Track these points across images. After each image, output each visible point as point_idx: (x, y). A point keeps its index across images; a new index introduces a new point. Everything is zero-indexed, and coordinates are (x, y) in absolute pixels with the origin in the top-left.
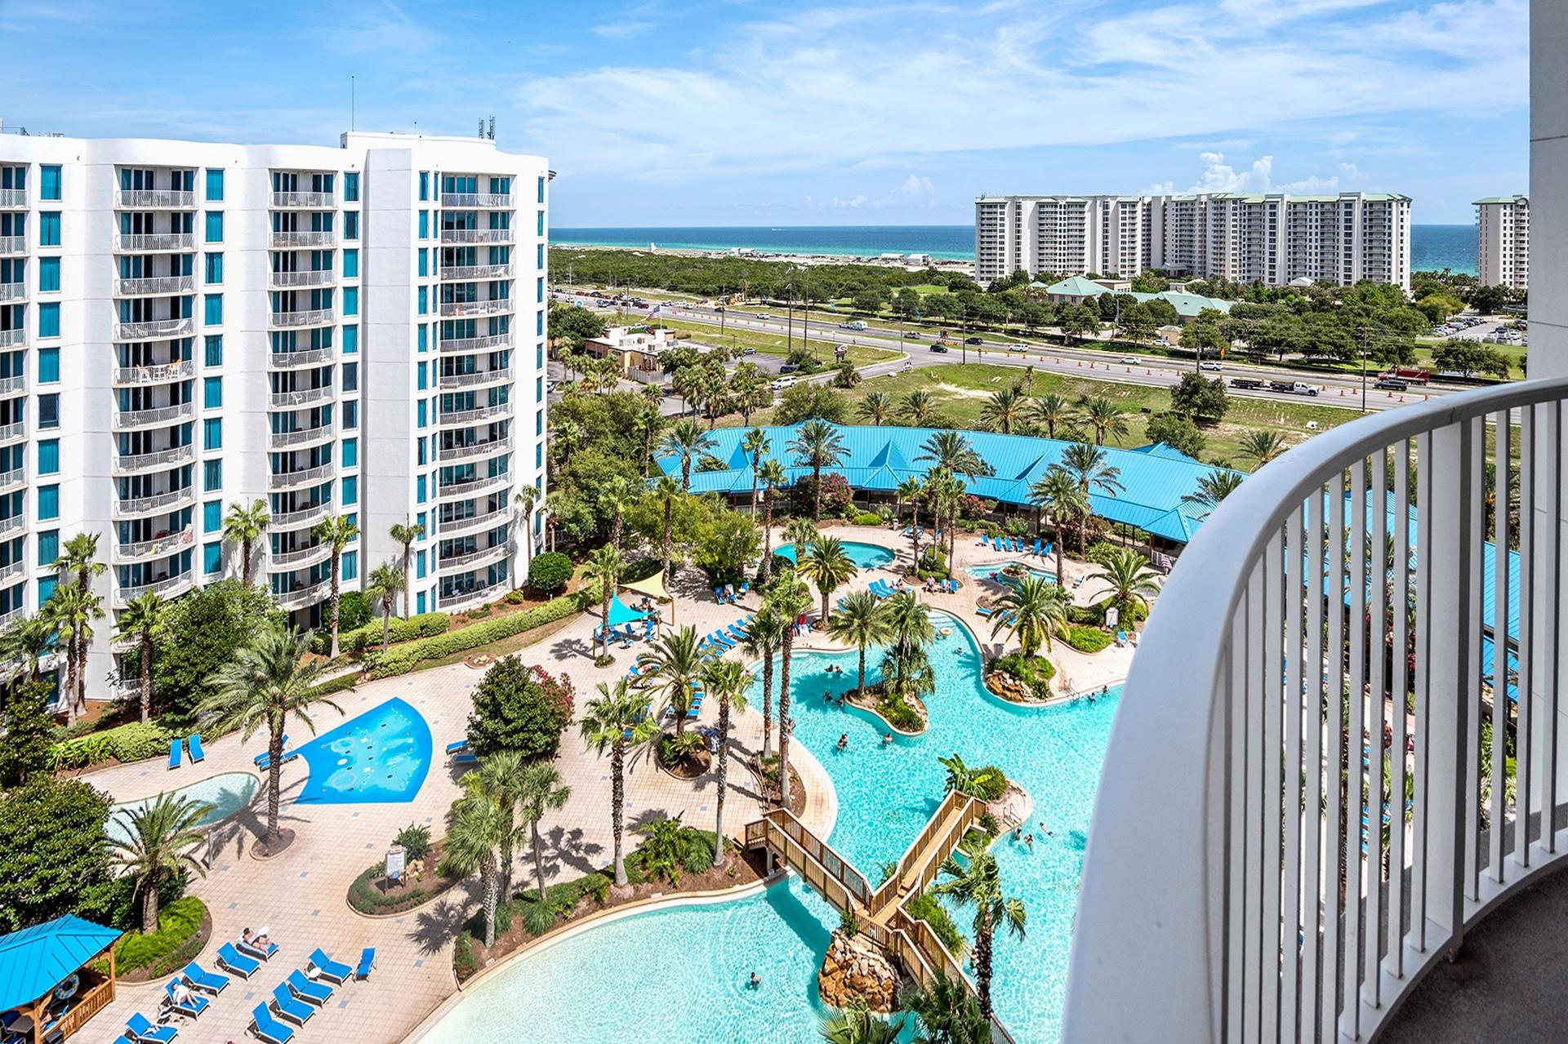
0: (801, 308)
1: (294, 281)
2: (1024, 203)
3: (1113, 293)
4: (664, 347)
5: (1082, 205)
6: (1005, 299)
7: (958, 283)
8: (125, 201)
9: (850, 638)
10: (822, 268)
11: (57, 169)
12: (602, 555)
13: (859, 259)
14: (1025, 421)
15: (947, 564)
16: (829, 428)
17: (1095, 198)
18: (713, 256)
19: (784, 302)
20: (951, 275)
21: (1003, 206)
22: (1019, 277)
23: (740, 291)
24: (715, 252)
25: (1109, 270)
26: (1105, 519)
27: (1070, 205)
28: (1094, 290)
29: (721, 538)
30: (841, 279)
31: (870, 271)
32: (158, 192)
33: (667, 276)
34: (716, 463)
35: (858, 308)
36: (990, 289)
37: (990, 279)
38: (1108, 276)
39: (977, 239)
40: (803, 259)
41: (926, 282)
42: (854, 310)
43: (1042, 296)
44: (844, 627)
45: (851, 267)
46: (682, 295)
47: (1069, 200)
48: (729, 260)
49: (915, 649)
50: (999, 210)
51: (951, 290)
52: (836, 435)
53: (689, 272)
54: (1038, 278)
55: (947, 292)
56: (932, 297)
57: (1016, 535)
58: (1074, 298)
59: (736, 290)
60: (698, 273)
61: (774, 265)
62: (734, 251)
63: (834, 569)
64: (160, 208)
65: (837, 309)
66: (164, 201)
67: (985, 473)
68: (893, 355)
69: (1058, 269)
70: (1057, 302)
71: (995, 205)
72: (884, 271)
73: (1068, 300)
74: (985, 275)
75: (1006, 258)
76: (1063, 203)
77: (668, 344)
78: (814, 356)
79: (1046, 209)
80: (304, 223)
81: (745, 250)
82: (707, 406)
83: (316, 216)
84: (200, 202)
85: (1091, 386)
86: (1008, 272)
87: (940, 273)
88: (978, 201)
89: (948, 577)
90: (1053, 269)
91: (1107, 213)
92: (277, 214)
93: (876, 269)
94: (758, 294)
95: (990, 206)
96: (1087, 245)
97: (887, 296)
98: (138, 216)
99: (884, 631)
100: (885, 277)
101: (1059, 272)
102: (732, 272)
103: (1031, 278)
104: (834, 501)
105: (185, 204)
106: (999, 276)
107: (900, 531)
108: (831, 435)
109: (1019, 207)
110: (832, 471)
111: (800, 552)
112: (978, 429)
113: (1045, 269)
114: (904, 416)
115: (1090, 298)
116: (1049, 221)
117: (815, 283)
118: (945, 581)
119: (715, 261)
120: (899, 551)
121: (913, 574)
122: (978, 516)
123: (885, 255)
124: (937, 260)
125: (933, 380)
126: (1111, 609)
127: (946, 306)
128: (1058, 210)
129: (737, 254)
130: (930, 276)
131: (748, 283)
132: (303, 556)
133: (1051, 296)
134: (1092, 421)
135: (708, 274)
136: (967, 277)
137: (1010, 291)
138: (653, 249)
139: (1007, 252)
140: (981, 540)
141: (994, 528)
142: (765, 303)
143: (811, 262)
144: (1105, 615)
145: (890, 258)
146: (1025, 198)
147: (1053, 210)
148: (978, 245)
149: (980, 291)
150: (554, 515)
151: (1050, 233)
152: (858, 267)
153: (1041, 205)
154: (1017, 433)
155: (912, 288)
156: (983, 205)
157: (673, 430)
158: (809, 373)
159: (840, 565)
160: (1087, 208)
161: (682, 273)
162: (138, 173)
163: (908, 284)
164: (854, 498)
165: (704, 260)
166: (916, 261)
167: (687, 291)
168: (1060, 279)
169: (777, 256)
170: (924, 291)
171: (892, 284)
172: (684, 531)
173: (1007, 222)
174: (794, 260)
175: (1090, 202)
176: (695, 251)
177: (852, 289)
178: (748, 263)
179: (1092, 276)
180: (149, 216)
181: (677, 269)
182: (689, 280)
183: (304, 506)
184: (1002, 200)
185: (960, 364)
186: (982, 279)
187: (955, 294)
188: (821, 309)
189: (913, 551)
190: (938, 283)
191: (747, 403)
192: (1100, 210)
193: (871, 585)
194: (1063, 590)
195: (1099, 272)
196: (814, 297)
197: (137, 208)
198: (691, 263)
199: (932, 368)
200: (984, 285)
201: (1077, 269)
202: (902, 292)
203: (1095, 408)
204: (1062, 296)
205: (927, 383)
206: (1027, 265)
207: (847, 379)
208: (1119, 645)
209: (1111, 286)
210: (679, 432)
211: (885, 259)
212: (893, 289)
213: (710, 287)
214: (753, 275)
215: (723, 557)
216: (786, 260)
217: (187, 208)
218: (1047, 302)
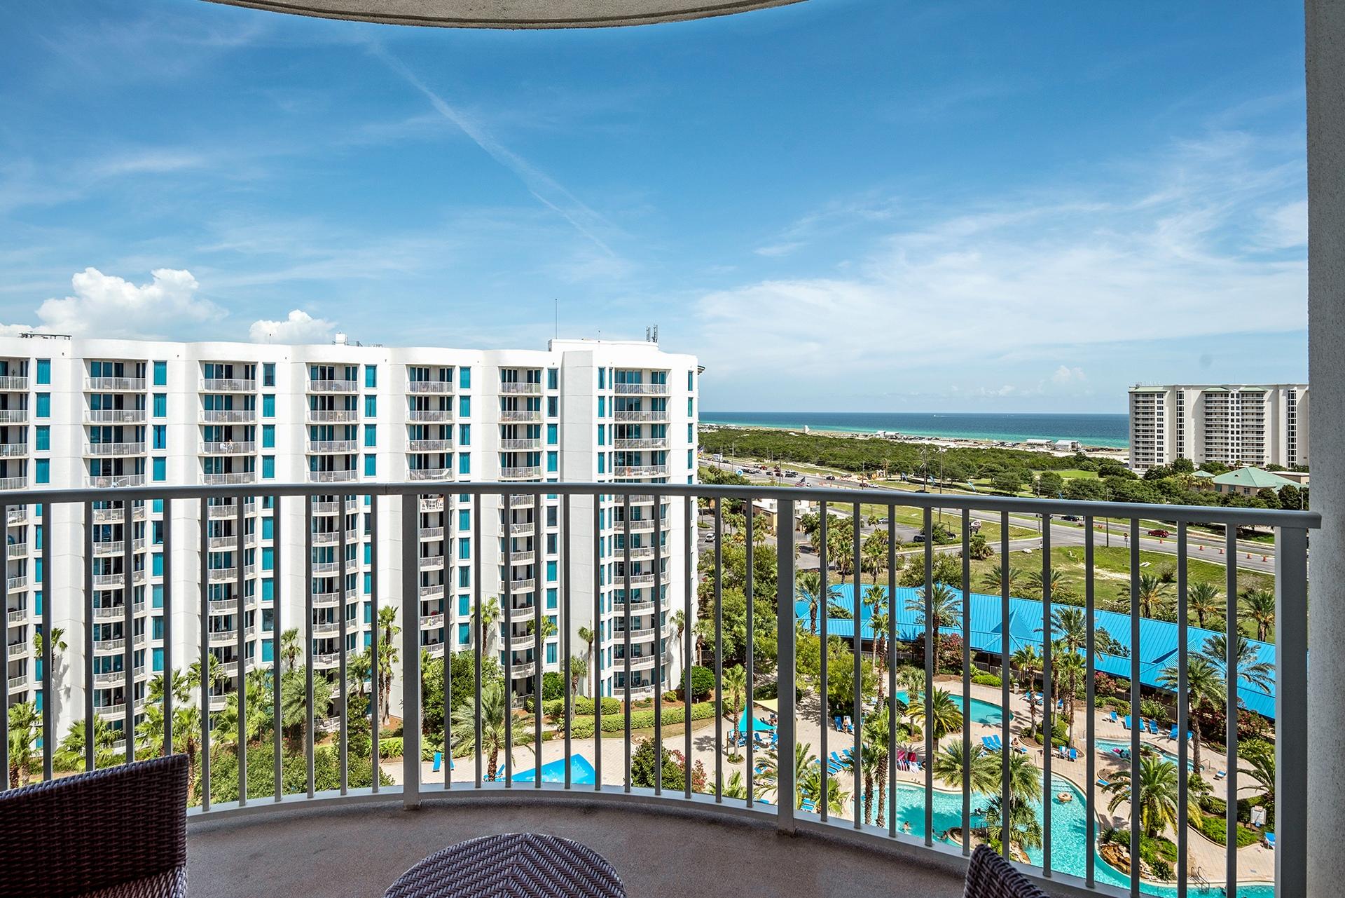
0: (938, 485)
1: (515, 446)
2: (1186, 392)
3: (1297, 486)
4: (808, 511)
5: (1261, 394)
6: (1160, 486)
7: (1107, 469)
8: (413, 389)
9: (952, 780)
10: (964, 451)
11: (374, 367)
12: (733, 674)
13: (1003, 444)
14: (1170, 607)
15: (1068, 733)
16: (948, 593)
17: (1277, 388)
18: (860, 438)
19: (922, 480)
20: (1101, 461)
21: (1161, 395)
22: (1181, 465)
23: (881, 468)
24: (861, 434)
25: (1296, 462)
26: (1260, 716)
27: (1243, 394)
28: (1275, 482)
29: (839, 675)
30: (981, 461)
31: (1012, 455)
32: (432, 383)
33: (817, 453)
34: (842, 612)
35: (997, 488)
36: (1146, 476)
37: (1147, 466)
38: (1294, 467)
39: (1132, 427)
40: (946, 442)
41: (1073, 467)
42: (992, 490)
43: (1208, 486)
44: (945, 770)
45: (992, 450)
46: (829, 469)
47: (1242, 389)
48: (874, 441)
49: (1020, 804)
50: (1156, 399)
51: (1101, 475)
52: (953, 600)
53: (836, 450)
54: (1203, 467)
55: (1097, 478)
56: (1075, 481)
57: (1150, 717)
58: (1247, 490)
59: (878, 467)
60: (845, 451)
61: (916, 446)
62: (880, 434)
63: (944, 717)
64: (432, 393)
65: (974, 488)
66: (434, 388)
67: (1116, 653)
68: (1030, 533)
69: (1230, 459)
70: (1225, 493)
71: (1152, 394)
72: (1027, 455)
73: (1238, 490)
74: (1141, 463)
75: (1166, 446)
76: (1236, 392)
77: (811, 510)
78: (946, 528)
79: (1214, 399)
80: (522, 404)
81: (889, 433)
82: (839, 563)
83: (529, 399)
84: (456, 390)
85: (1260, 580)
86: (1168, 460)
87: (1089, 459)
88: (1132, 390)
89: (1067, 745)
90: (1224, 459)
91: (1293, 403)
92: (504, 398)
93: (1019, 453)
94: (898, 471)
95: (1146, 395)
96: (1268, 435)
97: (1027, 479)
98: (420, 398)
99: (989, 781)
100: (1028, 460)
101: (1231, 462)
102: (875, 452)
103: (1196, 466)
104: (953, 658)
105: (448, 391)
106: (1157, 464)
107: (1021, 695)
108: (950, 598)
109: (1181, 396)
110: (952, 631)
111: (913, 697)
112: (1112, 610)
113: (1213, 459)
114: (1033, 590)
115: (1268, 489)
116: (1219, 410)
117: (954, 464)
118: (1064, 748)
119: (861, 441)
120: (1017, 713)
121: (1029, 736)
122: (1106, 693)
123: (1030, 441)
124: (1088, 447)
125: (1071, 559)
126: (1257, 808)
127: (1091, 490)
128: (1230, 399)
129: (882, 436)
130: (1078, 461)
131: (888, 461)
132: (521, 641)
133: (1219, 487)
134: (1253, 616)
135: (854, 452)
136: (1120, 463)
137: (1168, 479)
138: (807, 430)
139: (1166, 440)
140: (1108, 716)
141: (1125, 708)
142: (904, 479)
143: (953, 445)
144: (1250, 812)
145: (1037, 444)
146: (1188, 387)
147: (1223, 399)
148: (1131, 433)
149: (1135, 478)
150: (701, 637)
151: (1219, 422)
152: (1001, 451)
153: (1208, 395)
154: (1159, 618)
155: (1055, 472)
156: (1137, 395)
157: (802, 581)
158: (941, 544)
159: (949, 715)
160: (1266, 397)
161: (829, 451)
162: (420, 370)
163: (1053, 468)
164: (975, 659)
165: (851, 441)
166: (1064, 447)
167: (833, 466)
168: (1232, 469)
169: (921, 439)
170: (1068, 476)
171: (1035, 468)
172: (808, 666)
173: (1166, 411)
174: (937, 443)
175: (1270, 391)
176: (844, 433)
177: (991, 471)
178: (892, 444)
179: (1273, 468)
180: (427, 399)
181: (826, 447)
182: (835, 457)
183: (522, 606)
184: (1161, 389)
185: (1103, 547)
186: (1137, 466)
187: (1102, 480)
188: (959, 487)
189: (1030, 715)
190: (1087, 469)
191: (875, 565)
192: (1283, 400)
193: (984, 739)
194: (1199, 779)
195: (1283, 462)
196: (953, 476)
197: (419, 393)
198: (840, 442)
199: (1071, 548)
200: (1140, 473)
201: (1255, 460)
202: (1044, 475)
203: (1256, 601)
204: (1233, 487)
205: (1065, 562)
206: (1191, 452)
207: (978, 552)
208: (1266, 846)
209: (1298, 479)
210: (807, 582)
211: (1030, 444)
212: (1034, 472)
213: (854, 464)
214: (895, 455)
215: (840, 692)
216: (927, 442)
217: (448, 393)
218: (1212, 492)
